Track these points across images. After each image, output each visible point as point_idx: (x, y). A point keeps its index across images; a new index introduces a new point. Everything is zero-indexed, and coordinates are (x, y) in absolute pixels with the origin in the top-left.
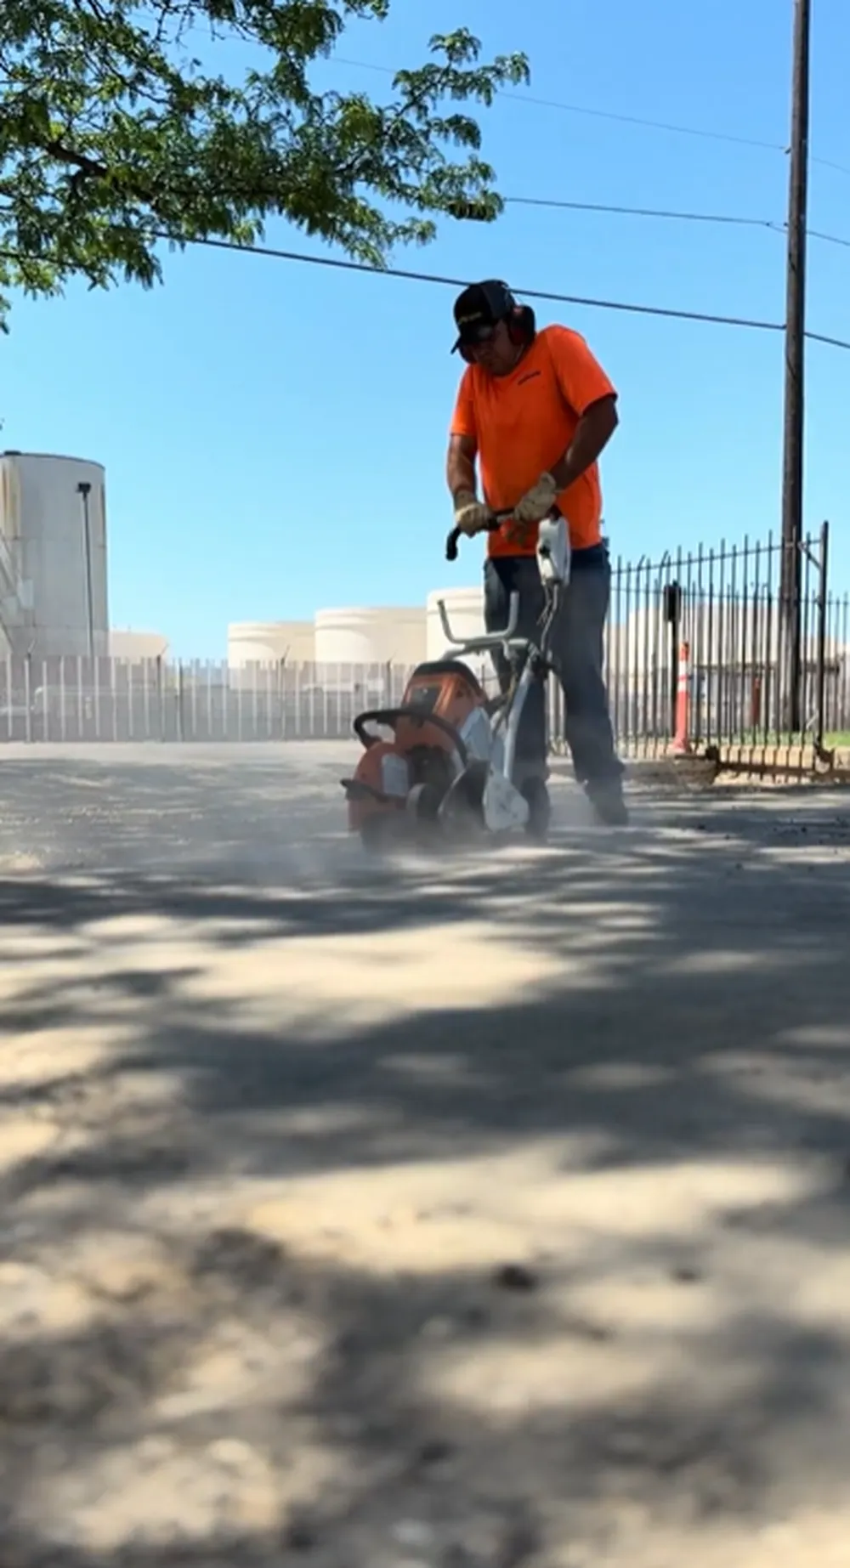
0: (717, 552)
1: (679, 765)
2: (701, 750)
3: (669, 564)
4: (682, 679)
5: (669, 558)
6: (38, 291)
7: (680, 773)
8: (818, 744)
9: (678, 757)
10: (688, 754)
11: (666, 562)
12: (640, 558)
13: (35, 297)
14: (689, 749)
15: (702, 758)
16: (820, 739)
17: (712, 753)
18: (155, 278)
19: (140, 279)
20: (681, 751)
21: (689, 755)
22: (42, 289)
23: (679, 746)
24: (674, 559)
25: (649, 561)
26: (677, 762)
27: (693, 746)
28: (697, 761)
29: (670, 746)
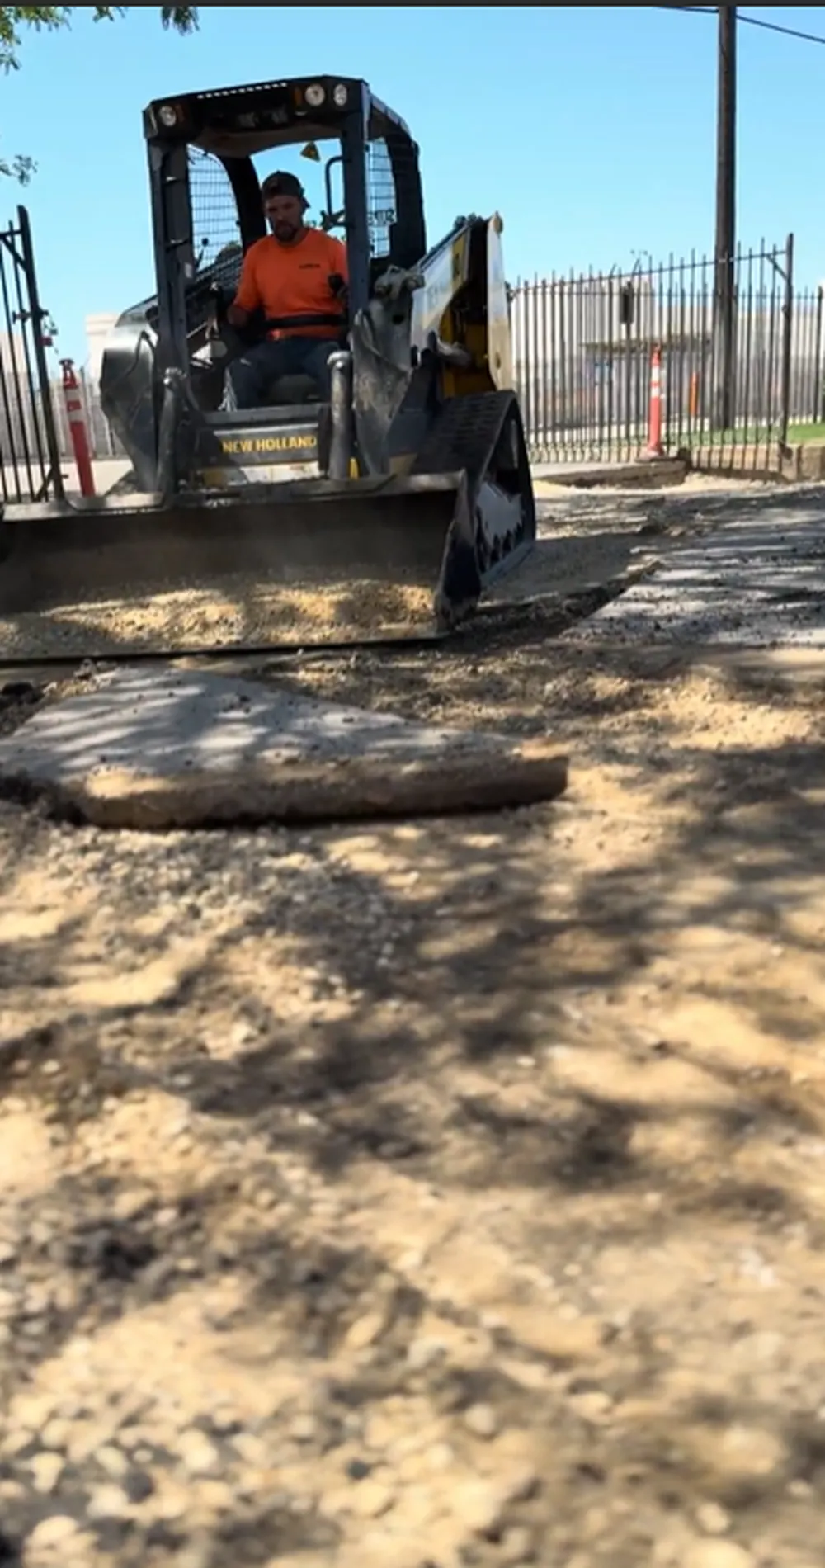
0: (688, 262)
1: (656, 467)
2: (673, 451)
3: (640, 273)
4: (655, 385)
5: (640, 268)
6: (42, 23)
7: (655, 475)
8: (782, 442)
9: (652, 460)
10: (660, 457)
11: (637, 270)
12: (611, 267)
13: (38, 29)
14: (661, 452)
15: (674, 460)
16: (784, 437)
17: (684, 454)
18: (192, 23)
19: (176, 26)
20: (653, 454)
21: (662, 458)
22: (46, 20)
23: (653, 449)
24: (645, 268)
25: (620, 270)
26: (653, 465)
27: (665, 448)
28: (669, 463)
29: (644, 450)
